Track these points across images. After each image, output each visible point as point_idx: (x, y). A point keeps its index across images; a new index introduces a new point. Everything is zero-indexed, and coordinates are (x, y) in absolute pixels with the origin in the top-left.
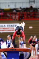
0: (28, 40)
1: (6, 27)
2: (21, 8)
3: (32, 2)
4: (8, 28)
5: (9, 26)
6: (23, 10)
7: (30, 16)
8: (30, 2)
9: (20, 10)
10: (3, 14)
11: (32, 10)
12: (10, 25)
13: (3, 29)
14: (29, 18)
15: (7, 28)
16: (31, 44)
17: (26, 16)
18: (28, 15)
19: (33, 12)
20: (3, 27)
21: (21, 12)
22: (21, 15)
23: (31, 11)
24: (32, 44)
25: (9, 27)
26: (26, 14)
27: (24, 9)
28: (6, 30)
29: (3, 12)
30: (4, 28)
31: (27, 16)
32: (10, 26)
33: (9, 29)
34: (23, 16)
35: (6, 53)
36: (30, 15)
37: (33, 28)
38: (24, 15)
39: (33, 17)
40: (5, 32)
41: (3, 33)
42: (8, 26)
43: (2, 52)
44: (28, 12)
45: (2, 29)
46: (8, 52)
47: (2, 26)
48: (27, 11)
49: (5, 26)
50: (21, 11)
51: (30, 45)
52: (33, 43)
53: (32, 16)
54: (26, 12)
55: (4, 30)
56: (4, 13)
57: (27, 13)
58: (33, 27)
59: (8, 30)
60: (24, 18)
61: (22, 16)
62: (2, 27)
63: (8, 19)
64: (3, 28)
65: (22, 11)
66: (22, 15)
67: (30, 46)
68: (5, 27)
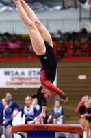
0: (76, 107)
1: (27, 75)
2: (59, 33)
3: (85, 19)
4: (31, 79)
5: (32, 73)
6: (64, 38)
7: (82, 52)
8: (81, 19)
9: (58, 36)
10: (18, 46)
11: (85, 37)
12: (34, 72)
13: (19, 81)
14: (78, 56)
15: (27, 79)
16: (82, 116)
17: (71, 52)
18: (75, 48)
19: (87, 41)
20: (20, 77)
21: (61, 42)
22: (59, 49)
23: (84, 40)
24: (86, 114)
25: (32, 76)
26: (72, 47)
27: (67, 36)
28: (26, 83)
29: (18, 42)
30: (22, 79)
31: (75, 52)
32: (36, 73)
33: (33, 81)
34: (66, 52)
35: (25, 135)
36: (80, 48)
37: (87, 79)
38: (66, 48)
39: (87, 54)
40: (24, 86)
41: (19, 89)
42: (30, 73)
43: (16, 132)
44: (76, 42)
45: (17, 81)
46: (29, 133)
47: (17, 73)
48: (74, 41)
49: (23, 73)
50: (60, 38)
51: (80, 117)
52: (88, 113)
53: (85, 51)
54: (71, 42)
55: (21, 84)
56: (20, 45)
57: (74, 45)
58: (87, 75)
59: (31, 83)
60: (66, 55)
61: (61, 51)
62: (17, 76)
63: (30, 57)
64: (20, 79)
65: (63, 41)
66: (63, 49)
67: (80, 120)
68: (23, 76)
